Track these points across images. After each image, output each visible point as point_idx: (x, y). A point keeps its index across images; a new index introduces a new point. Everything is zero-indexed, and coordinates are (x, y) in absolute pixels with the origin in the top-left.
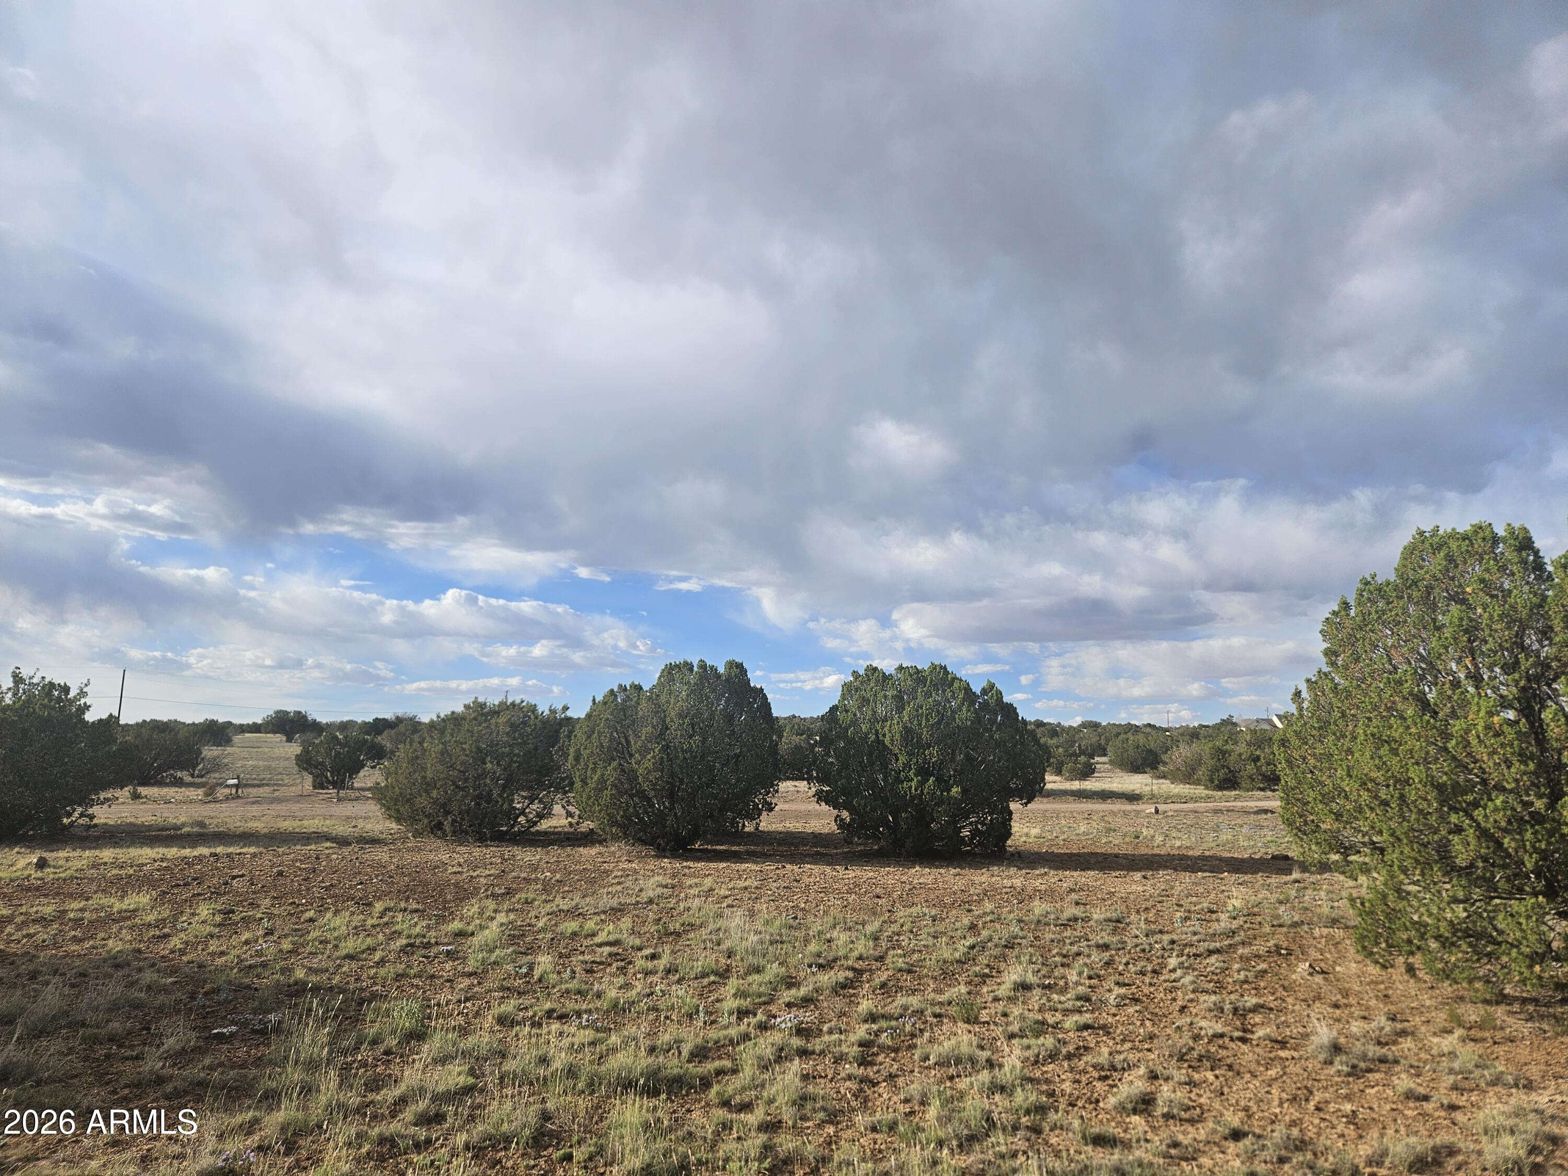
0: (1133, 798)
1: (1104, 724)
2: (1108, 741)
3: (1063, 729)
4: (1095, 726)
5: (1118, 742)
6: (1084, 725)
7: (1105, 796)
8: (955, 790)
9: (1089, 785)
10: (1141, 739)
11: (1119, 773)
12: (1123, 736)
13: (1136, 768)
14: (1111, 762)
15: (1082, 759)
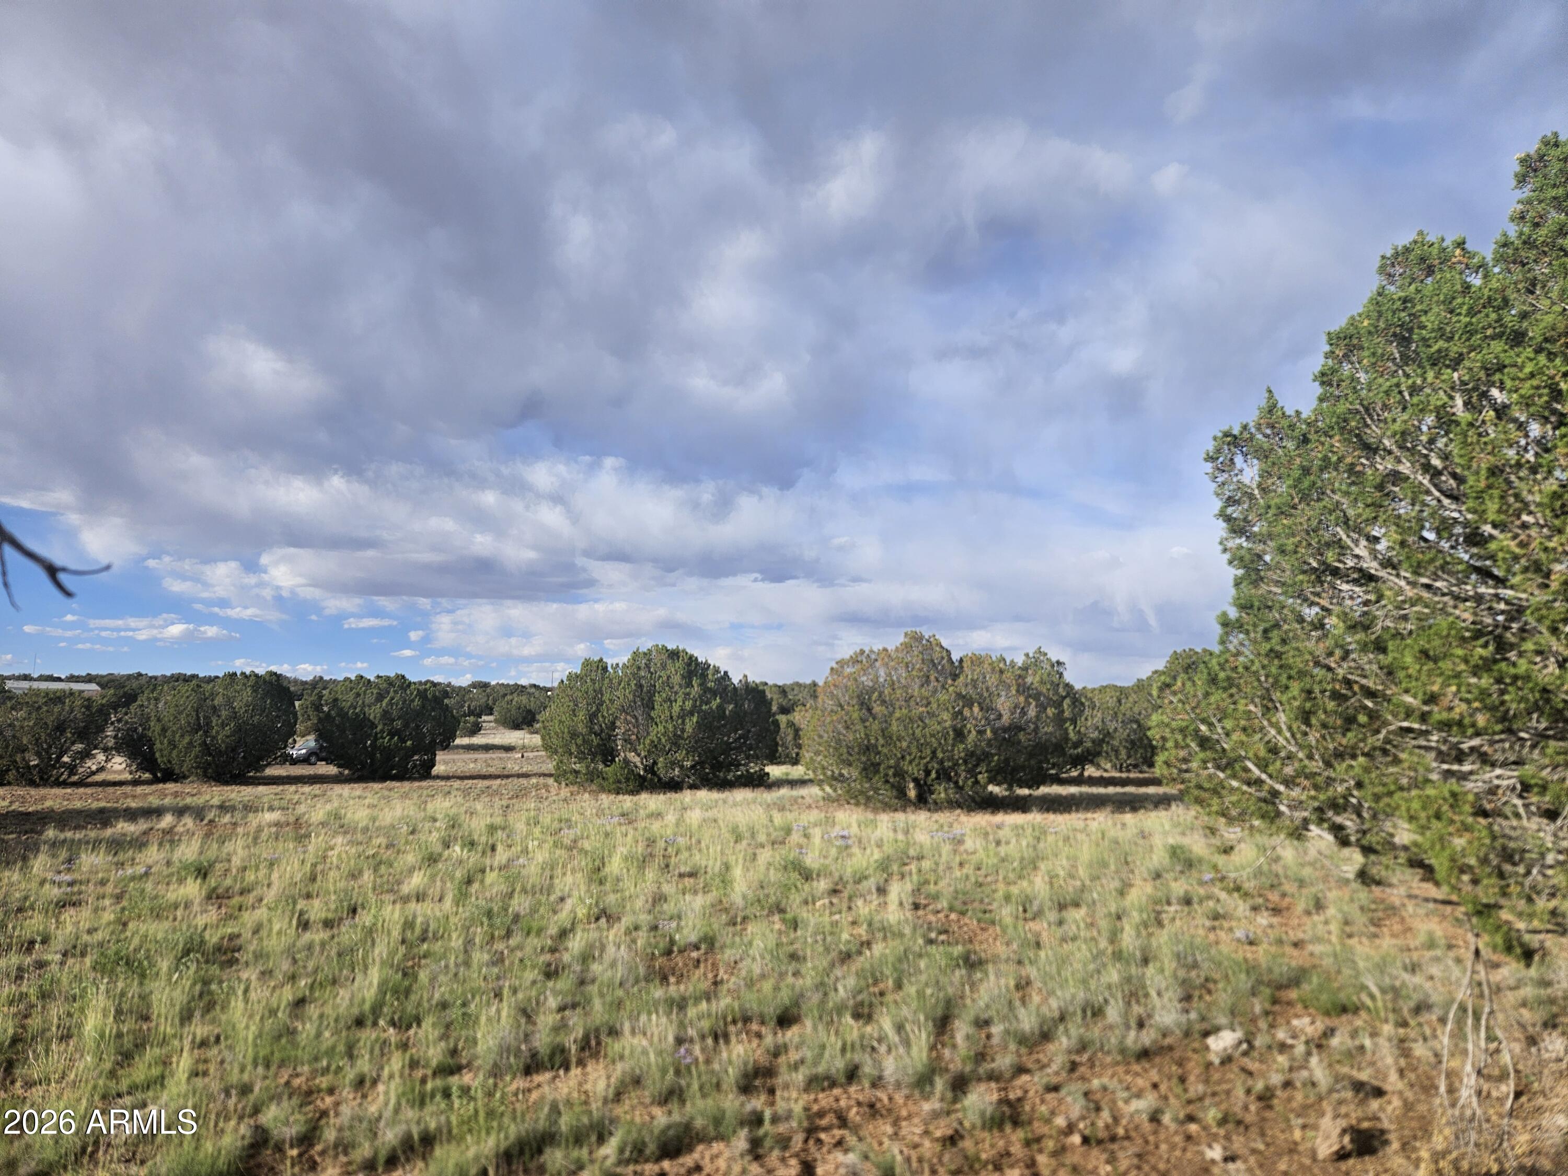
0: (508, 749)
1: (493, 683)
2: (495, 701)
3: (454, 688)
4: (484, 686)
5: (504, 704)
6: (474, 685)
7: (487, 748)
8: (409, 743)
9: (477, 740)
10: (524, 699)
11: (502, 729)
12: (509, 697)
13: (517, 726)
14: (496, 721)
15: (472, 719)
